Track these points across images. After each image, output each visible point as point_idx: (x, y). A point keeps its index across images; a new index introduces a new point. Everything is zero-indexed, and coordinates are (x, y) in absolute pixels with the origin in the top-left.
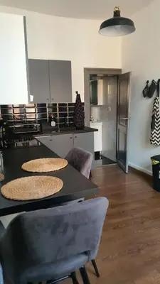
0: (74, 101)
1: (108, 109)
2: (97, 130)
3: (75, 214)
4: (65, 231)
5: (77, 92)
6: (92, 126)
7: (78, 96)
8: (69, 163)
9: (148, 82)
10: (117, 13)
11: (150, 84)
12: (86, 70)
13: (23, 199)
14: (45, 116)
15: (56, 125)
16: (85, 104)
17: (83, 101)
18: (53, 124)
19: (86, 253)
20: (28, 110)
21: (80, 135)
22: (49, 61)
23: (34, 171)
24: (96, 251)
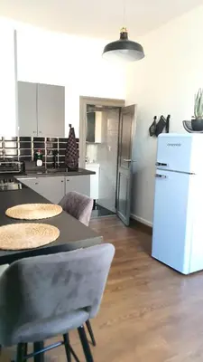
0: (67, 136)
1: (108, 148)
2: (94, 173)
3: (80, 261)
4: (67, 281)
5: (70, 125)
6: (88, 168)
7: (72, 130)
8: (64, 209)
9: (155, 118)
10: (124, 35)
11: (158, 120)
12: (82, 98)
13: (13, 247)
14: (29, 152)
15: (43, 164)
16: (80, 140)
17: (77, 136)
18: (39, 163)
19: (86, 309)
20: (7, 145)
21: (72, 178)
22: (37, 85)
23: (21, 218)
24: (99, 307)
